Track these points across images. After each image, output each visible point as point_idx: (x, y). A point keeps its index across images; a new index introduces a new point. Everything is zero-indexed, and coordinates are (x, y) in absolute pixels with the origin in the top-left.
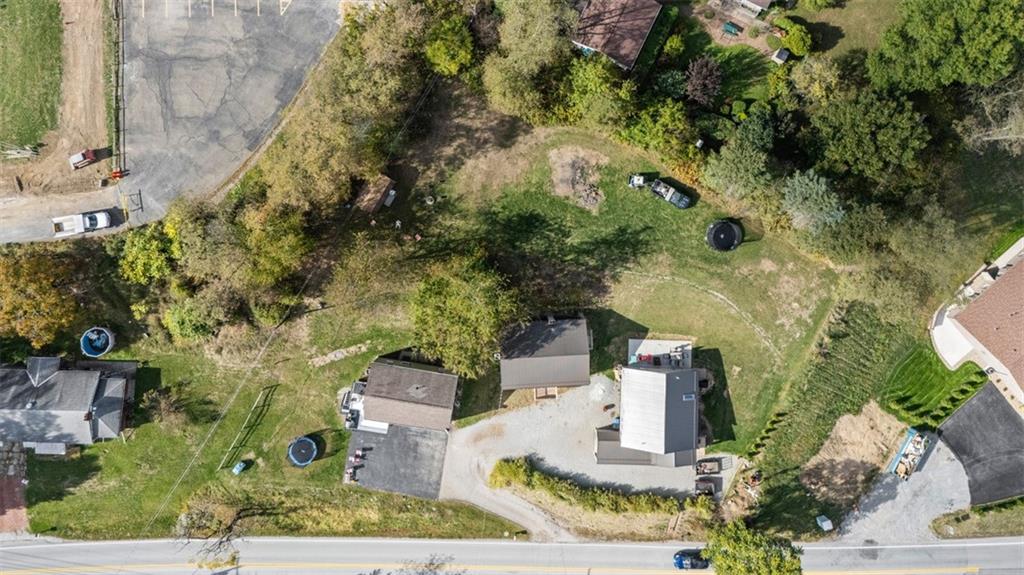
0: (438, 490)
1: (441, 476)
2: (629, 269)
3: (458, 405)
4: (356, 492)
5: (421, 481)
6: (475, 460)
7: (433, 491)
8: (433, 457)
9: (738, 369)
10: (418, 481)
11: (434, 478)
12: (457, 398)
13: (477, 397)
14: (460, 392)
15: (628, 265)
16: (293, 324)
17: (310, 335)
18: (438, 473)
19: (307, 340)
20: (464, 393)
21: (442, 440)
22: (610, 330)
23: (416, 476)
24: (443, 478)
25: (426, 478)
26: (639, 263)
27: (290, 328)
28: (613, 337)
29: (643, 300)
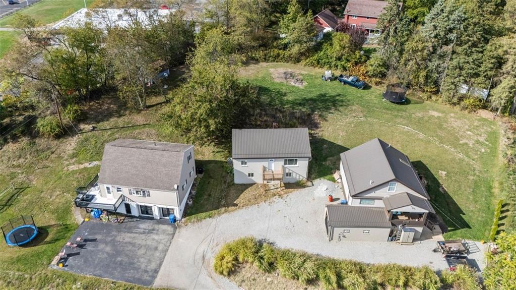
0: (154, 277)
1: (160, 265)
2: (332, 113)
3: (191, 203)
4: (59, 277)
5: (137, 269)
6: (201, 251)
7: (148, 278)
8: (156, 249)
9: (444, 173)
10: (134, 269)
11: (153, 266)
12: (191, 196)
13: (210, 195)
14: (193, 192)
15: (331, 111)
16: (65, 141)
17: (75, 149)
18: (158, 262)
19: (71, 152)
20: (197, 193)
21: (169, 234)
22: (324, 152)
23: (133, 264)
24: (162, 268)
25: (143, 266)
26: (339, 110)
27: (61, 143)
28: (328, 157)
29: (347, 132)
